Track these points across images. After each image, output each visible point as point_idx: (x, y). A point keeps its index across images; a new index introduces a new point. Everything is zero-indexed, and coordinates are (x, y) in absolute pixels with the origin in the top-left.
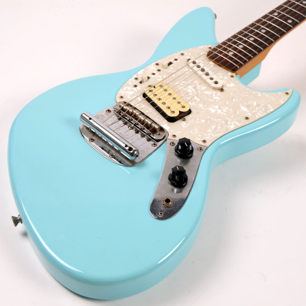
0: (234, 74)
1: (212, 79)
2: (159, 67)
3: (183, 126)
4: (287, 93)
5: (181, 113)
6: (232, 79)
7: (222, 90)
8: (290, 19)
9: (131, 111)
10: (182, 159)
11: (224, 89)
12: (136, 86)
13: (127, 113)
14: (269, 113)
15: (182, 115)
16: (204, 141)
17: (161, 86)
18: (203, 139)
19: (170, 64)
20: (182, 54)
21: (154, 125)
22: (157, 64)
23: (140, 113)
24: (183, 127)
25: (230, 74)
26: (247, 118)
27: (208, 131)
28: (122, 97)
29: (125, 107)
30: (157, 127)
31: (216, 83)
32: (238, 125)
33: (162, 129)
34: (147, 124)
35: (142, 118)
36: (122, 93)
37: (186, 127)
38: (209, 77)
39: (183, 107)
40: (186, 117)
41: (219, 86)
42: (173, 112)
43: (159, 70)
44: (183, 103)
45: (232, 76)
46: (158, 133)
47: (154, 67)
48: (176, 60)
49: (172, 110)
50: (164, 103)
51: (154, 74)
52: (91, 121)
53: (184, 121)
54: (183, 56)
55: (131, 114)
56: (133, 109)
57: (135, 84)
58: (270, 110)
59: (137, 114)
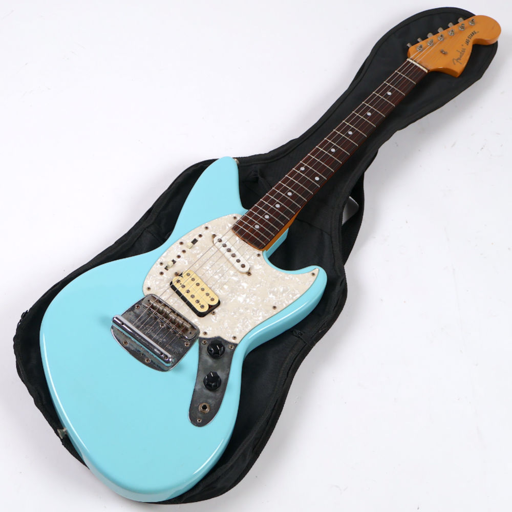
0: (260, 252)
1: (238, 261)
2: (183, 247)
3: (213, 320)
4: (313, 274)
5: (210, 306)
6: (259, 258)
7: (249, 273)
8: (317, 175)
9: (161, 308)
10: (214, 360)
11: (252, 272)
12: (162, 273)
13: (157, 311)
14: (296, 299)
15: (212, 309)
16: (235, 338)
17: (188, 275)
18: (232, 336)
19: (195, 241)
20: (207, 228)
21: (185, 324)
22: (181, 243)
23: (170, 311)
24: (213, 322)
25: (257, 252)
26: (275, 307)
27: (238, 325)
28: (149, 289)
29: (155, 305)
30: (188, 326)
31: (243, 266)
32: (266, 317)
33: (193, 327)
34: (178, 324)
35: (173, 316)
36: (148, 283)
37: (216, 322)
38: (235, 259)
39: (212, 300)
40: (216, 310)
41: (246, 269)
42: (202, 307)
43: (184, 251)
44: (212, 295)
45: (259, 255)
46: (189, 332)
47: (178, 246)
48: (200, 236)
49: (202, 304)
50: (193, 296)
51: (179, 257)
52: (124, 326)
53: (213, 314)
54: (208, 231)
55: (161, 312)
56: (162, 306)
57: (161, 271)
58: (296, 296)
59: (168, 312)
